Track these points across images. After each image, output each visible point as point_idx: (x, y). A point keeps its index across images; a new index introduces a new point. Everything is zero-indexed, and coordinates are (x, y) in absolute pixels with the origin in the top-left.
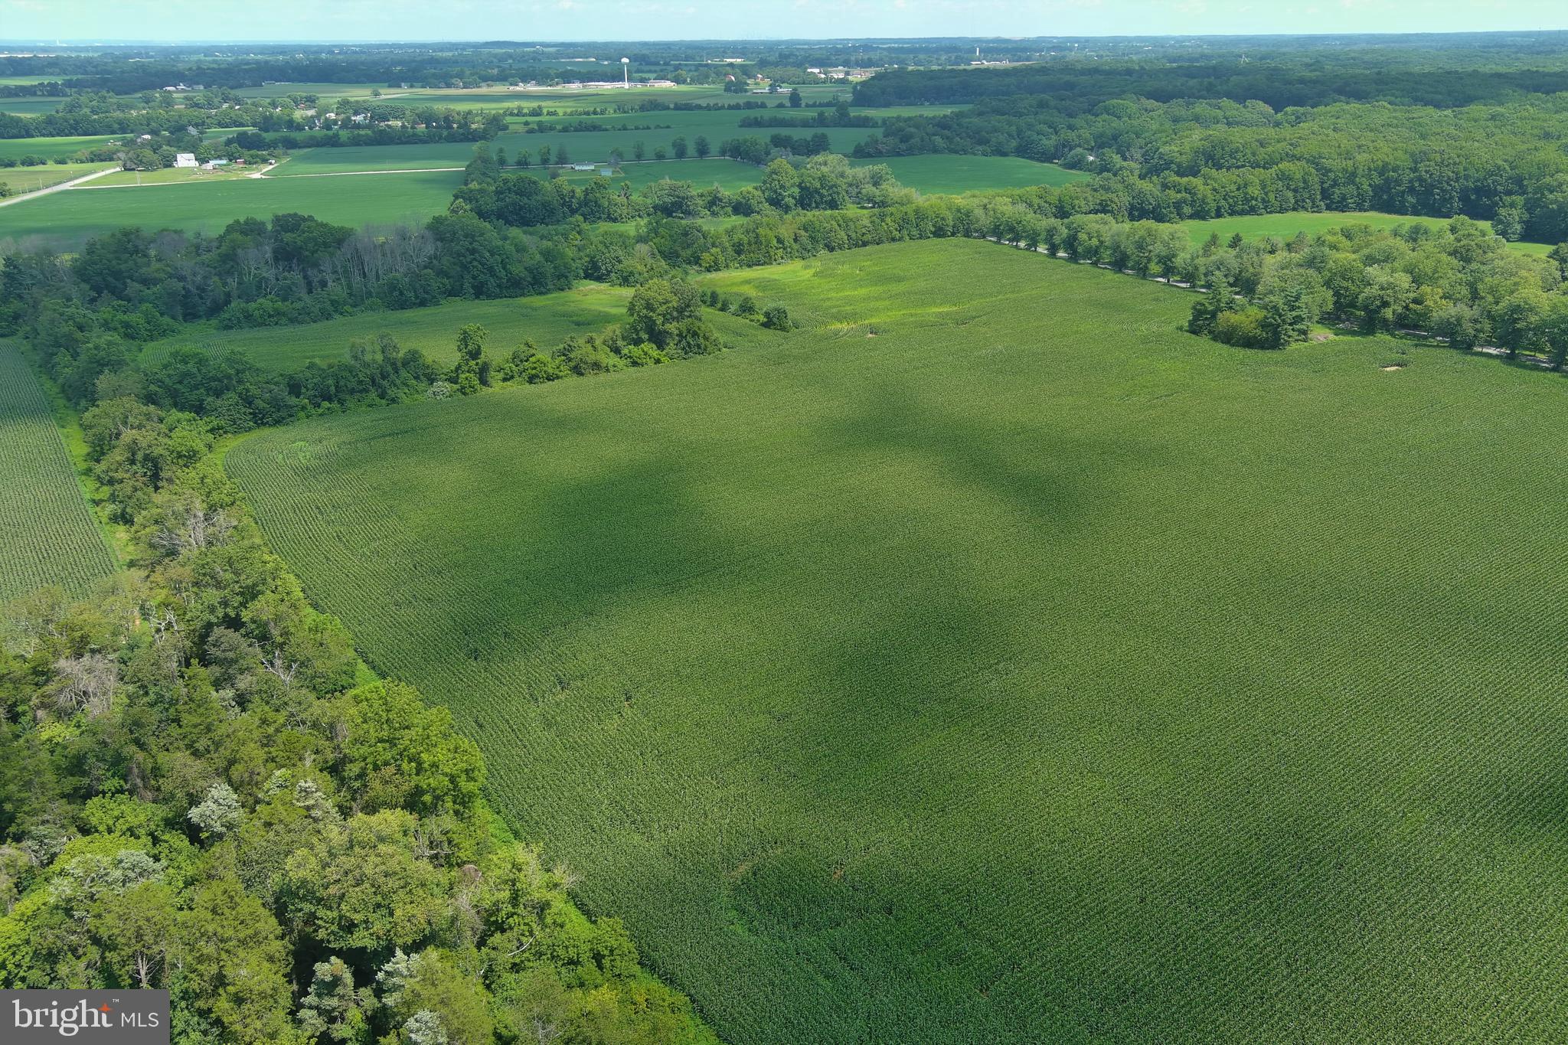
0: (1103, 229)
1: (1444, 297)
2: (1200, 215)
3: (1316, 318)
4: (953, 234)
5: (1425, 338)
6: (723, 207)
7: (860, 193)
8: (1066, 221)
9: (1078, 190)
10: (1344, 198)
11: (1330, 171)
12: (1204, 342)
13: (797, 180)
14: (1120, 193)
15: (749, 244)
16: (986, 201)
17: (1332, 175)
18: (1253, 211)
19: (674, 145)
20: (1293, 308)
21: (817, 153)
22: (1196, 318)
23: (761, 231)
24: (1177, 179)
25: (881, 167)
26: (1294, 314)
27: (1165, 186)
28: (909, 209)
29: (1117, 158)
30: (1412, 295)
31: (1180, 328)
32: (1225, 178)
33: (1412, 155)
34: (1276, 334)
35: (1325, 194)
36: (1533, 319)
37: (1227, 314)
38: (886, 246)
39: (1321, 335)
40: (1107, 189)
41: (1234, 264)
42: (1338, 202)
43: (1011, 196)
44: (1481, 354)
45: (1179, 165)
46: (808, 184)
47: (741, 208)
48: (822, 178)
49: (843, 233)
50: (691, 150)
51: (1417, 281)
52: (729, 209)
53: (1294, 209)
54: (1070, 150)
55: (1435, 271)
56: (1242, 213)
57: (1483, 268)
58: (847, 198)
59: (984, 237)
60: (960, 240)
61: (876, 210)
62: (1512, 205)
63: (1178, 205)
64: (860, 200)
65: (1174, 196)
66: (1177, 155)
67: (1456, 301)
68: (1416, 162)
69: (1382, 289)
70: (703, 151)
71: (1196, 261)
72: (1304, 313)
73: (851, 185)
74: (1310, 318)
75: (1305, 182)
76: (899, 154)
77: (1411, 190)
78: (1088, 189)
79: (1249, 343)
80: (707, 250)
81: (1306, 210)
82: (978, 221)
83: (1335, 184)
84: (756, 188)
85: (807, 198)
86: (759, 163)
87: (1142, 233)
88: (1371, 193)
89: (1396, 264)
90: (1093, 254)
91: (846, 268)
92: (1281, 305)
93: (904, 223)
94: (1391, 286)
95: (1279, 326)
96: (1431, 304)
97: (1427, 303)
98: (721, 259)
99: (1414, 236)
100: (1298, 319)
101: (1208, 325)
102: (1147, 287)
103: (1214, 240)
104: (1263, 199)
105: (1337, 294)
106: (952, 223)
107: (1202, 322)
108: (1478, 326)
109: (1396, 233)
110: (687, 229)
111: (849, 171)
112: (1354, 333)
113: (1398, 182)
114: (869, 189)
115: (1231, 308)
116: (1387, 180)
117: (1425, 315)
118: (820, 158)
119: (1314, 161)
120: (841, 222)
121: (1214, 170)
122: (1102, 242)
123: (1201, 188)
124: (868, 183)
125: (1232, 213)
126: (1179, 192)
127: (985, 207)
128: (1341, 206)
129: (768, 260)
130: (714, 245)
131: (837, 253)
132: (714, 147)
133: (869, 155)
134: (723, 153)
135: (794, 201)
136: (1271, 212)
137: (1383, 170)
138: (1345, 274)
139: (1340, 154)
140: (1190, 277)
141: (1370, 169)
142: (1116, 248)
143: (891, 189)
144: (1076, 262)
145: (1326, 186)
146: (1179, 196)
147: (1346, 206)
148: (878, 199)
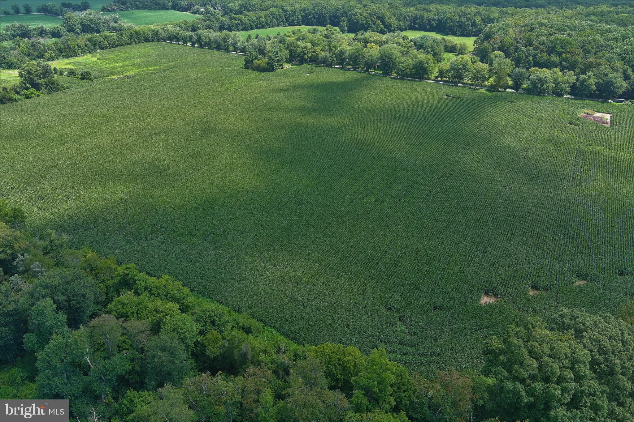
0: (210, 35)
1: (322, 50)
2: (245, 29)
3: (284, 60)
4: (153, 41)
5: (318, 64)
6: (47, 35)
7: (109, 26)
8: (195, 32)
9: (199, 21)
10: (293, 21)
11: (287, 11)
12: (250, 71)
13: (80, 22)
14: (215, 22)
15: (65, 48)
16: (163, 27)
17: (288, 13)
18: (263, 27)
19: (13, 8)
20: (276, 57)
21: (85, 10)
22: (246, 64)
23: (69, 42)
24: (235, 16)
25: (116, 15)
26: (277, 59)
27: (231, 19)
28: (132, 31)
29: (212, 9)
30: (312, 50)
31: (242, 68)
32: (252, 15)
33: (313, 4)
34: (272, 66)
35: (287, 20)
36: (346, 55)
37: (256, 61)
38: (126, 47)
39: (287, 66)
40: (210, 21)
41: (257, 44)
42: (291, 23)
43: (173, 24)
44: (334, 68)
45: (235, 11)
46: (85, 23)
47: (56, 34)
48: (91, 20)
49: (106, 42)
50: (22, 10)
51: (313, 45)
52: (50, 35)
53: (278, 26)
54: (194, 6)
55: (318, 42)
56: (260, 28)
57: (332, 40)
58: (103, 28)
59: (165, 41)
60: (156, 43)
61: (118, 32)
62: (344, 21)
63: (237, 26)
64: (109, 29)
65: (235, 22)
66: (234, 7)
67: (325, 51)
68: (314, 7)
69: (303, 48)
70: (28, 10)
71: (244, 44)
72: (280, 58)
73: (104, 23)
74: (282, 60)
75: (279, 15)
76: (122, 10)
77: (314, 17)
78: (202, 21)
79: (265, 70)
80: (46, 52)
81: (281, 26)
82: (161, 35)
83: (289, 16)
84: (61, 25)
85: (86, 28)
86: (58, 15)
87: (224, 35)
88: (302, 19)
89: (307, 41)
90: (208, 45)
91: (110, 56)
92: (272, 56)
93: (131, 37)
94: (305, 47)
95: (273, 63)
96: (318, 52)
97: (317, 52)
98: (54, 55)
99: (314, 32)
100: (278, 61)
101: (251, 65)
102: (229, 55)
103: (250, 37)
104: (266, 22)
105: (290, 52)
106: (151, 36)
107: (249, 65)
108: (332, 59)
109: (309, 32)
110: (34, 43)
111: (102, 17)
112: (297, 65)
113: (309, 14)
114: (113, 24)
115: (257, 59)
116: (306, 14)
117: (317, 56)
118: (88, 11)
119: (282, 8)
120: (104, 38)
121: (247, 12)
122: (210, 40)
123: (244, 19)
124: (112, 22)
125: (257, 28)
126: (236, 21)
127: (163, 29)
128: (292, 24)
129: (75, 55)
130: (49, 49)
131: (105, 50)
132: (34, 9)
133: (109, 11)
134: (39, 11)
135: (80, 31)
136: (270, 27)
137: (304, 10)
138: (292, 44)
139: (289, 5)
140: (243, 50)
141: (300, 10)
142: (216, 41)
143: (122, 24)
144: (202, 48)
145: (286, 16)
146: (236, 22)
147: (294, 24)
148: (118, 28)
